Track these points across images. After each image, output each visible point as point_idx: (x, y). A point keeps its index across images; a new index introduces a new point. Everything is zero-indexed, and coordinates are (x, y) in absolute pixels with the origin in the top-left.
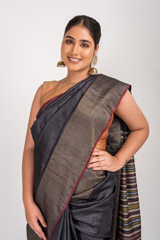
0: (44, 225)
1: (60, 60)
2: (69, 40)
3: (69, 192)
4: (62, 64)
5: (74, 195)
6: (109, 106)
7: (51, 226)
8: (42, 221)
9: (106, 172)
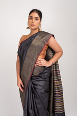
0: (23, 87)
1: (27, 26)
2: (31, 18)
3: (30, 73)
4: (28, 28)
5: (32, 75)
6: (44, 42)
7: (26, 86)
8: (22, 85)
9: (44, 67)
